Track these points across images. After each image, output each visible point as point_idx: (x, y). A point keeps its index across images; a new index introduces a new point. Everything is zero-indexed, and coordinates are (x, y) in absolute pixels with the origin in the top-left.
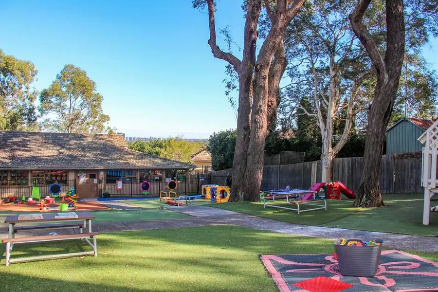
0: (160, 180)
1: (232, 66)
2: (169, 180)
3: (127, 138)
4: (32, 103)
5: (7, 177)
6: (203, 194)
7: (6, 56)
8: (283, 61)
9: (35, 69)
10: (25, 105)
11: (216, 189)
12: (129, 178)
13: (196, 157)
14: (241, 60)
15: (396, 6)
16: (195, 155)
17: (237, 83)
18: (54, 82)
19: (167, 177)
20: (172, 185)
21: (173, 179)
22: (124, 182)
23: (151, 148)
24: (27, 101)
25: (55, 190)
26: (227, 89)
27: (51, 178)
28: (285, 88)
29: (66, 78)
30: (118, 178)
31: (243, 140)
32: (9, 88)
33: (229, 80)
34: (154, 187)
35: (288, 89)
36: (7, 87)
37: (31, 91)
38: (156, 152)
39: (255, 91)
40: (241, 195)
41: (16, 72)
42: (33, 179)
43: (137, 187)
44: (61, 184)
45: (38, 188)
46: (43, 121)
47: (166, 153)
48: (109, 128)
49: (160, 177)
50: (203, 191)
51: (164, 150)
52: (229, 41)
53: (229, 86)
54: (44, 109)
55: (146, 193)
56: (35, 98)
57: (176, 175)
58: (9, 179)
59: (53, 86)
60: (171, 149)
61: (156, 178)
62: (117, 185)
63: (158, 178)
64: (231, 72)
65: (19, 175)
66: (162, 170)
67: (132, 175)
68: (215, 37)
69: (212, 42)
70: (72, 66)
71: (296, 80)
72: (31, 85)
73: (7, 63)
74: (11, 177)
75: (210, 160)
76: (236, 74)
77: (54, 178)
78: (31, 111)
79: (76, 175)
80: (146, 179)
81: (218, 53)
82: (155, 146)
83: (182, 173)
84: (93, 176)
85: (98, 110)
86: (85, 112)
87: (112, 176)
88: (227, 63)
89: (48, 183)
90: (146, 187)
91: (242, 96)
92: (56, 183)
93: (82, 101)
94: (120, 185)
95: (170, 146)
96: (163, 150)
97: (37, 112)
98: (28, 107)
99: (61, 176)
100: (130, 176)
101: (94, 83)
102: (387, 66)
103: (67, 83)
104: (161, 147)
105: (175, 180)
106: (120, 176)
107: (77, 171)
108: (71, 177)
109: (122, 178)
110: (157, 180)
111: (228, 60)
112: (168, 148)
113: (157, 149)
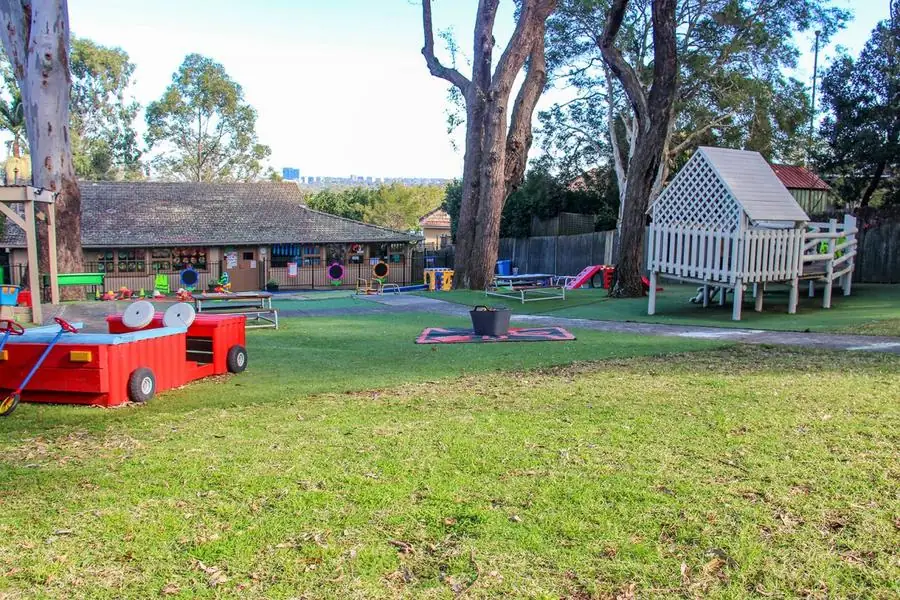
0: (361, 260)
1: (456, 88)
2: (375, 262)
3: (303, 178)
4: (130, 126)
5: (112, 259)
6: (425, 283)
7: (78, 39)
8: (539, 77)
9: (129, 62)
10: (117, 130)
11: (442, 274)
12: (309, 258)
13: (427, 219)
14: (471, 80)
15: (663, 23)
16: (427, 215)
17: (463, 115)
18: (168, 89)
19: (372, 255)
20: (381, 270)
21: (382, 259)
22: (299, 266)
23: (346, 204)
24: (120, 123)
25: (190, 279)
26: (449, 125)
27: (181, 261)
28: (567, 106)
29: (189, 79)
30: (289, 259)
31: (470, 202)
32: (87, 99)
33: (453, 111)
34: (350, 272)
35: (572, 107)
36: (83, 98)
37: (127, 103)
38: (356, 212)
39: (487, 131)
40: (466, 280)
41: (99, 68)
42: (154, 263)
43: (322, 273)
44: (196, 271)
45: (165, 277)
46: (152, 159)
47: (372, 213)
48: (270, 169)
49: (361, 257)
50: (425, 278)
51: (370, 207)
52: (453, 50)
53: (451, 119)
54: (154, 137)
55: (336, 282)
56: (134, 116)
57: (389, 253)
58: (116, 261)
59: (167, 95)
60: (382, 205)
61: (353, 258)
62: (288, 271)
63: (358, 258)
64: (455, 97)
65: (131, 256)
66: (365, 244)
67: (313, 253)
68: (432, 43)
69: (428, 50)
70: (198, 57)
71: (585, 92)
72: (127, 92)
73: (81, 54)
74: (120, 259)
75: (449, 225)
76: (462, 100)
77: (185, 260)
78: (130, 140)
79: (221, 254)
80: (338, 259)
81: (437, 69)
82: (353, 202)
83: (399, 250)
84: (249, 256)
85: (249, 135)
86: (226, 140)
87: (281, 256)
88: (449, 85)
89: (177, 268)
90: (336, 273)
91: (470, 137)
92: (190, 268)
93: (222, 121)
94: (293, 269)
95: (381, 201)
96: (368, 209)
97: (140, 143)
98: (123, 133)
99: (197, 257)
100: (309, 256)
101: (239, 87)
102: (649, 107)
103: (190, 88)
104: (363, 201)
105: (386, 261)
106: (293, 256)
107: (222, 248)
108: (214, 257)
109: (296, 258)
110: (356, 262)
111: (451, 80)
112: (377, 203)
113: (358, 206)
